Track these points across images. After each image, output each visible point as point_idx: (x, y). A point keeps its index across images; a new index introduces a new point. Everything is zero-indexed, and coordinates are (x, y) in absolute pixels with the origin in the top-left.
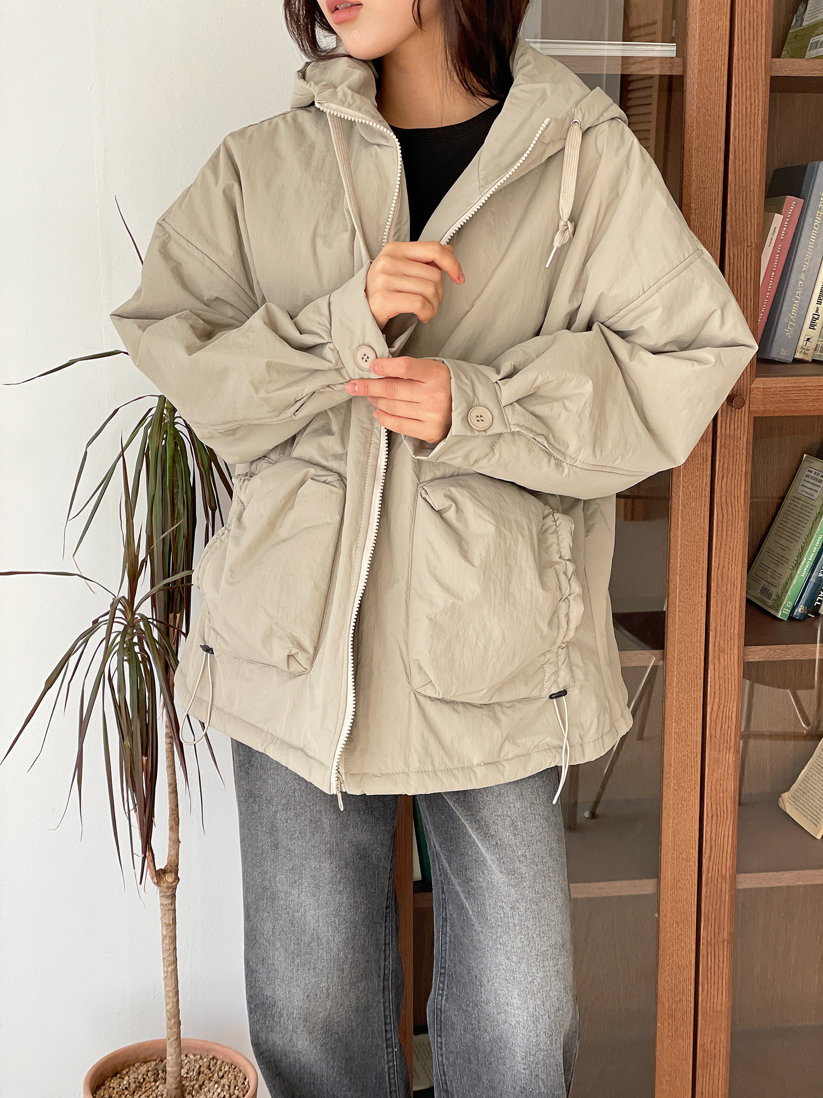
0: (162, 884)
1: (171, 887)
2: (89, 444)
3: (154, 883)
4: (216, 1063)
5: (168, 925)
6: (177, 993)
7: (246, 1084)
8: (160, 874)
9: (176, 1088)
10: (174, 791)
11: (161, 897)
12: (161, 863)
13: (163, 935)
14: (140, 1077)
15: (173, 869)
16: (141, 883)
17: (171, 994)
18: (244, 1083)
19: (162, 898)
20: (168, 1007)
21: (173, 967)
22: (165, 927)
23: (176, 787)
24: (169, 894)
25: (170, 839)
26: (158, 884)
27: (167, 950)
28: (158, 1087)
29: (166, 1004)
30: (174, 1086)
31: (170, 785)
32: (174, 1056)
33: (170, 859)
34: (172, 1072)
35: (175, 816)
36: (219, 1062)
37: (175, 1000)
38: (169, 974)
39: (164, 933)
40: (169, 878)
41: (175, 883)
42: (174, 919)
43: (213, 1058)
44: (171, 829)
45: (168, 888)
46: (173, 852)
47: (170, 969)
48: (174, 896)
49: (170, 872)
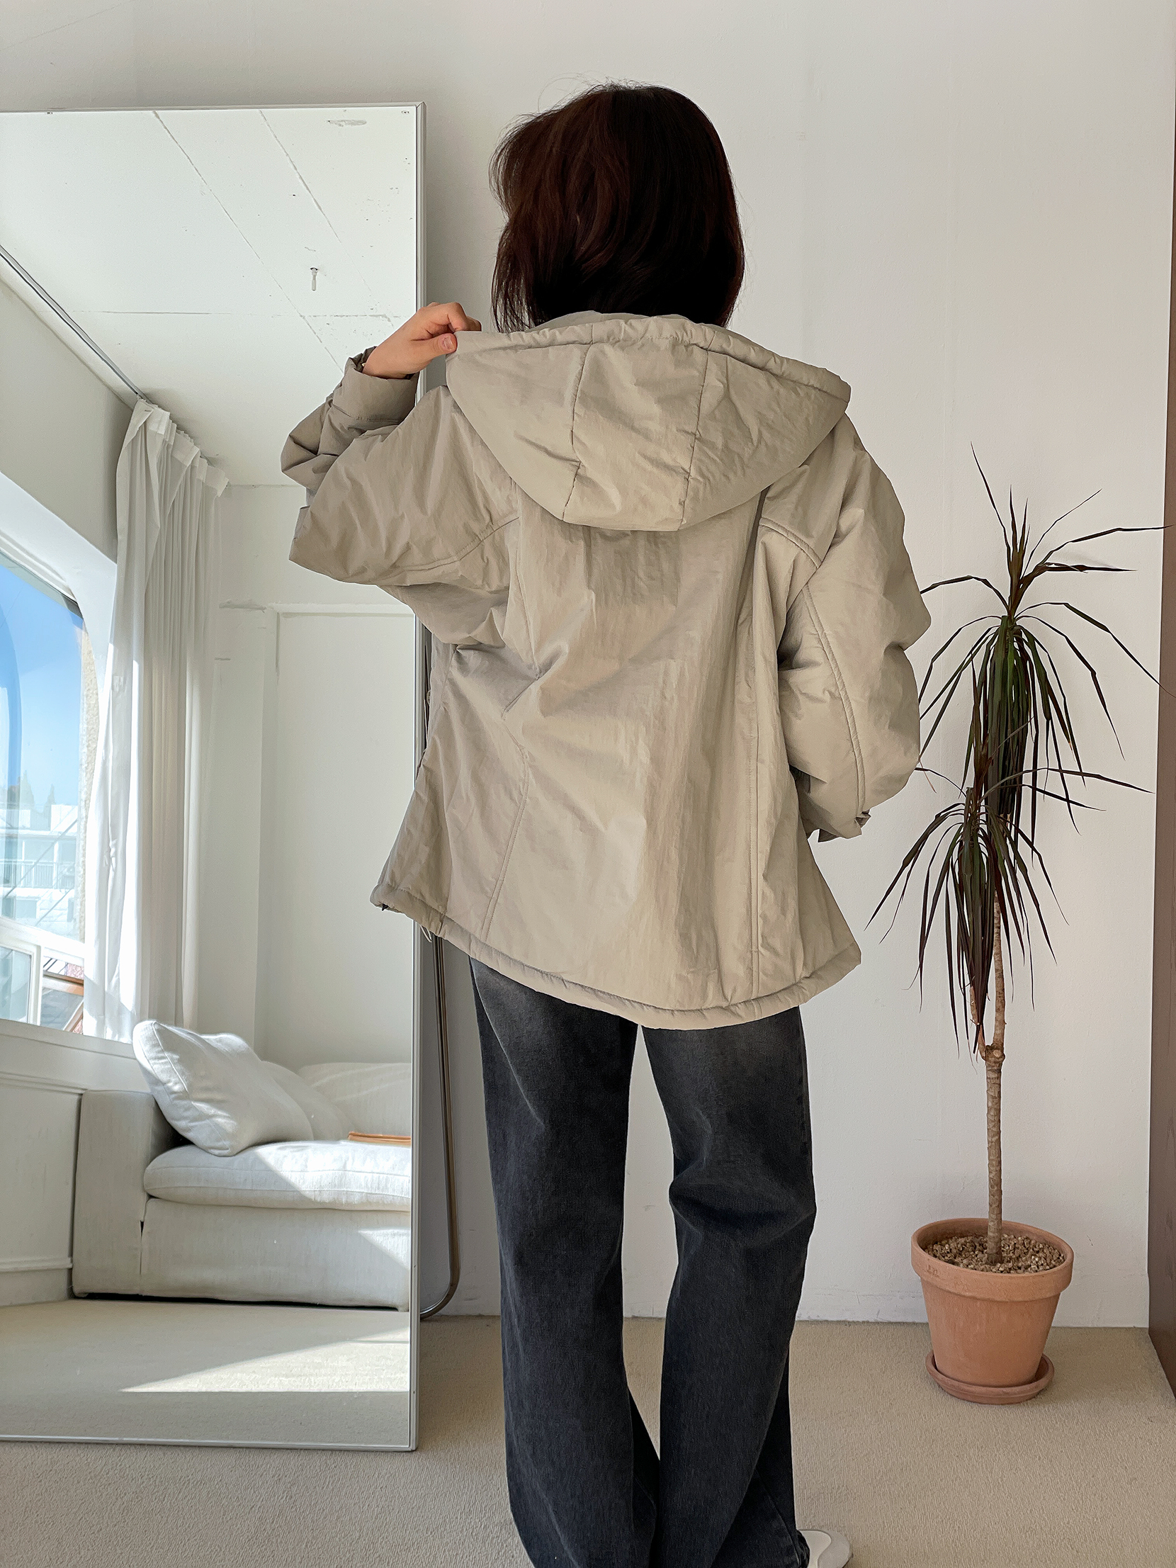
0: (990, 1059)
1: (998, 1063)
2: (933, 660)
3: (983, 1057)
4: (1030, 1243)
5: (994, 1098)
6: (1000, 1162)
7: (1061, 1258)
8: (989, 1050)
9: (997, 1253)
10: (1000, 976)
11: (987, 1071)
12: (990, 1042)
13: (988, 1107)
14: (959, 1246)
15: (999, 1045)
16: (974, 1052)
17: (994, 1163)
18: (1059, 1258)
19: (990, 1073)
20: (991, 1176)
21: (997, 1137)
22: (991, 1100)
23: (1002, 973)
24: (996, 1068)
25: (996, 1020)
26: (985, 1058)
27: (992, 1121)
28: (976, 1256)
29: (990, 1172)
30: (994, 1251)
31: (997, 971)
32: (996, 1222)
33: (996, 1037)
34: (994, 1237)
35: (1002, 999)
36: (1033, 1242)
37: (998, 1169)
38: (993, 1144)
39: (990, 1104)
40: (997, 1054)
41: (1001, 1059)
42: (999, 1092)
43: (1027, 1238)
44: (997, 1010)
45: (995, 1062)
46: (999, 1032)
47: (994, 1139)
48: (999, 1072)
49: (998, 1049)
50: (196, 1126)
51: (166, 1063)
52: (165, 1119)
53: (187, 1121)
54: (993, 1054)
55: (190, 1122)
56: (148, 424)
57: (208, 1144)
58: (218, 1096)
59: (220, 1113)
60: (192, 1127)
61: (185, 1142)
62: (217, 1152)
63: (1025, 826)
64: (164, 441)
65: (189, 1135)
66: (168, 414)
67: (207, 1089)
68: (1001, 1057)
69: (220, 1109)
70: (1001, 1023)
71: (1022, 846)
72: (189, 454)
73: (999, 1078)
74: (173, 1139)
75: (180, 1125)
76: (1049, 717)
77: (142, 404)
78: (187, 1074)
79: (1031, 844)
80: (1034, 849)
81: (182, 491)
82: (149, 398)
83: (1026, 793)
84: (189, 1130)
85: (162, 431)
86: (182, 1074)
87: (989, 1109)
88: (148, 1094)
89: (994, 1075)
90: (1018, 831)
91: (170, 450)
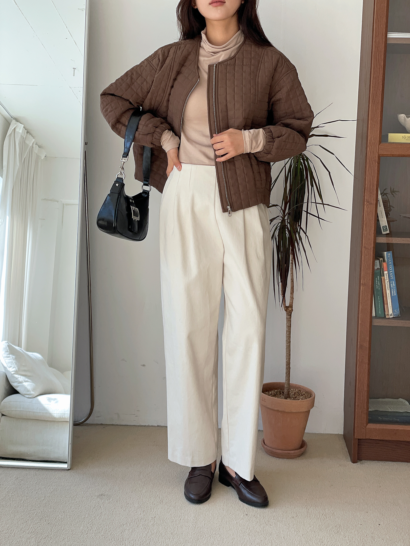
0: (288, 311)
1: (290, 312)
3: (285, 310)
5: (288, 326)
8: (287, 307)
10: (292, 281)
12: (287, 304)
15: (291, 306)
16: (281, 307)
19: (287, 316)
24: (289, 314)
25: (290, 297)
26: (286, 310)
27: (288, 336)
31: (291, 279)
33: (290, 304)
35: (293, 289)
40: (290, 309)
41: (291, 311)
42: (291, 324)
44: (291, 293)
45: (289, 312)
46: (291, 301)
47: (288, 341)
48: (291, 315)
49: (291, 307)
50: (20, 385)
51: (10, 359)
52: (10, 383)
53: (17, 383)
54: (289, 310)
55: (18, 384)
56: (16, 128)
57: (24, 393)
58: (29, 374)
59: (29, 380)
60: (19, 385)
61: (16, 392)
62: (27, 396)
63: (303, 226)
64: (22, 136)
65: (18, 389)
66: (23, 126)
67: (25, 371)
68: (291, 310)
69: (29, 379)
70: (292, 298)
71: (302, 233)
72: (30, 142)
73: (290, 318)
74: (12, 391)
75: (14, 385)
76: (312, 186)
77: (14, 121)
78: (17, 364)
79: (305, 234)
80: (306, 235)
81: (28, 155)
82: (17, 120)
83: (304, 214)
84: (18, 387)
85: (21, 131)
86: (16, 364)
87: (287, 331)
88: (3, 372)
89: (289, 317)
90: (301, 228)
91: (24, 139)
